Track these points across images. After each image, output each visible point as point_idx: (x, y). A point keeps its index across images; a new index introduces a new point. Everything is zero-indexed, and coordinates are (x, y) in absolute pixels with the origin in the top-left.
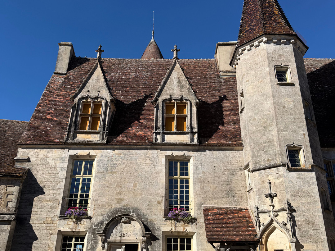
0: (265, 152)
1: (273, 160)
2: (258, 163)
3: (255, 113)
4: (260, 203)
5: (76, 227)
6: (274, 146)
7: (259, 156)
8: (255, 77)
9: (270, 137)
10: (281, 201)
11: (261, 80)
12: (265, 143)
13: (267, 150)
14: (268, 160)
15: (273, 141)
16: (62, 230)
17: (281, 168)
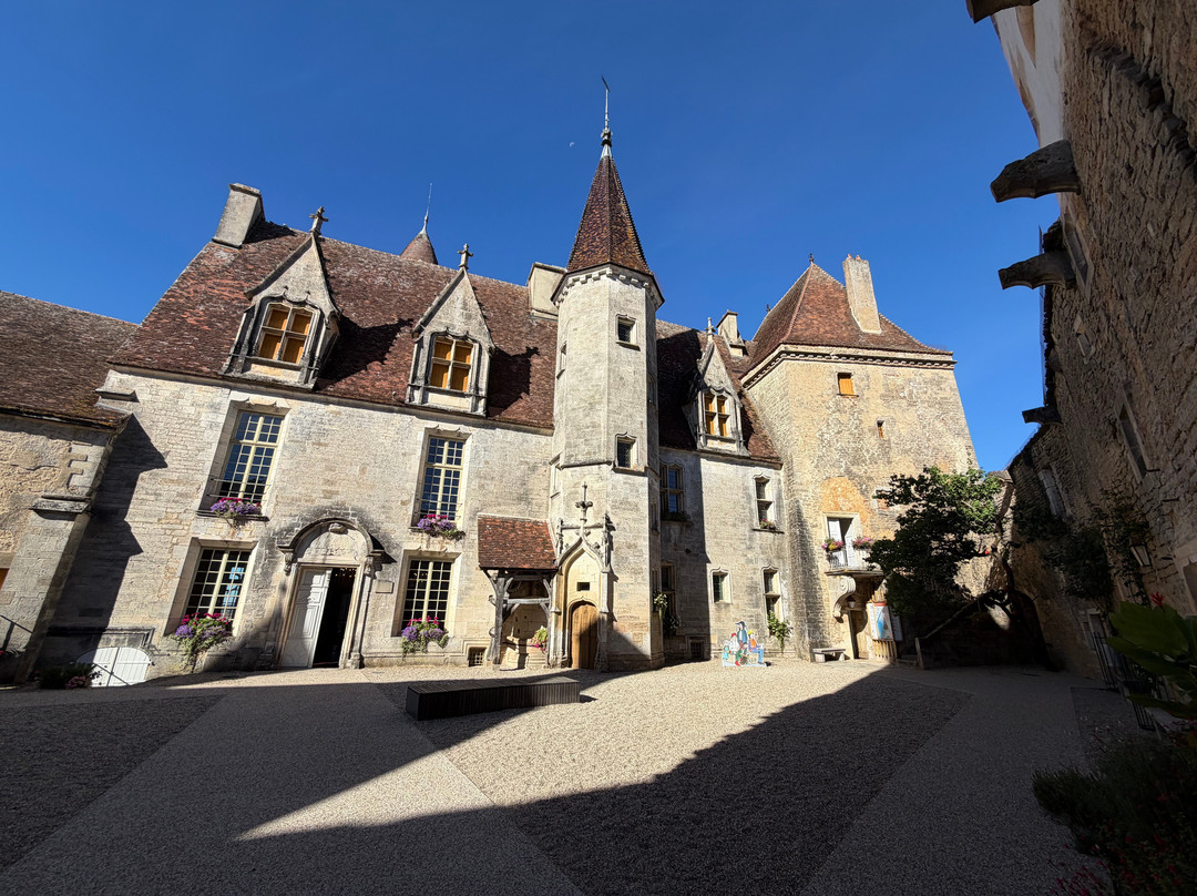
0: (586, 440)
1: (595, 453)
2: (573, 455)
4: (567, 515)
5: (234, 533)
6: (600, 433)
7: (576, 446)
8: (587, 325)
9: (596, 419)
10: (597, 513)
11: (596, 331)
12: (588, 427)
13: (588, 438)
14: (589, 453)
15: (599, 425)
16: (202, 537)
17: (605, 466)
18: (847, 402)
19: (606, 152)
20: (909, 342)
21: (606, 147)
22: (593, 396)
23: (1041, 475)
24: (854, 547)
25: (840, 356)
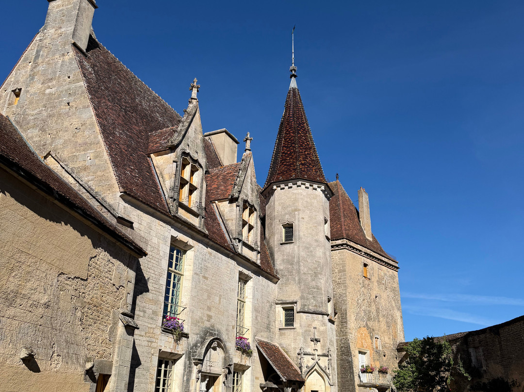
0: (314, 297)
1: (319, 307)
2: (306, 305)
3: (308, 255)
4: (305, 345)
5: (176, 346)
6: (322, 294)
7: (307, 299)
8: (310, 219)
9: (319, 284)
10: (323, 346)
11: (315, 225)
12: (314, 288)
13: (315, 295)
14: (316, 306)
15: (321, 289)
16: (163, 349)
17: (326, 316)
18: (367, 282)
19: (293, 84)
20: (381, 250)
21: (293, 79)
22: (316, 268)
23: (471, 350)
24: (379, 372)
25: (365, 253)
